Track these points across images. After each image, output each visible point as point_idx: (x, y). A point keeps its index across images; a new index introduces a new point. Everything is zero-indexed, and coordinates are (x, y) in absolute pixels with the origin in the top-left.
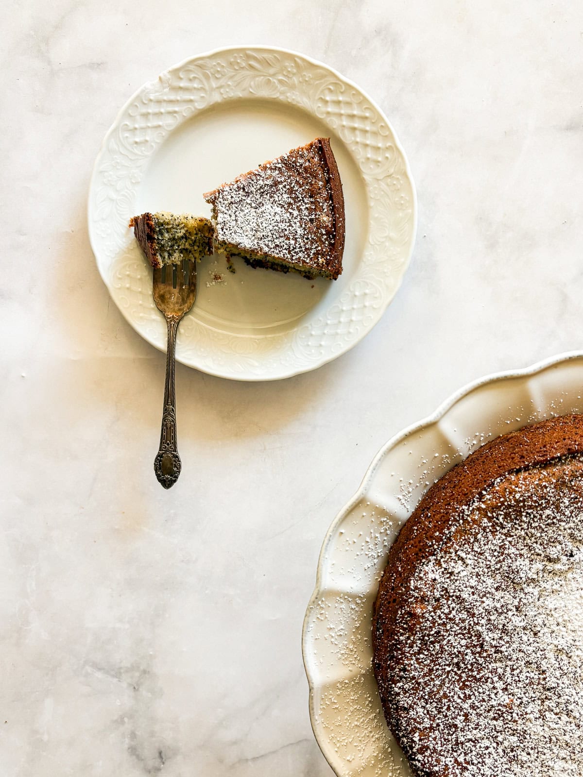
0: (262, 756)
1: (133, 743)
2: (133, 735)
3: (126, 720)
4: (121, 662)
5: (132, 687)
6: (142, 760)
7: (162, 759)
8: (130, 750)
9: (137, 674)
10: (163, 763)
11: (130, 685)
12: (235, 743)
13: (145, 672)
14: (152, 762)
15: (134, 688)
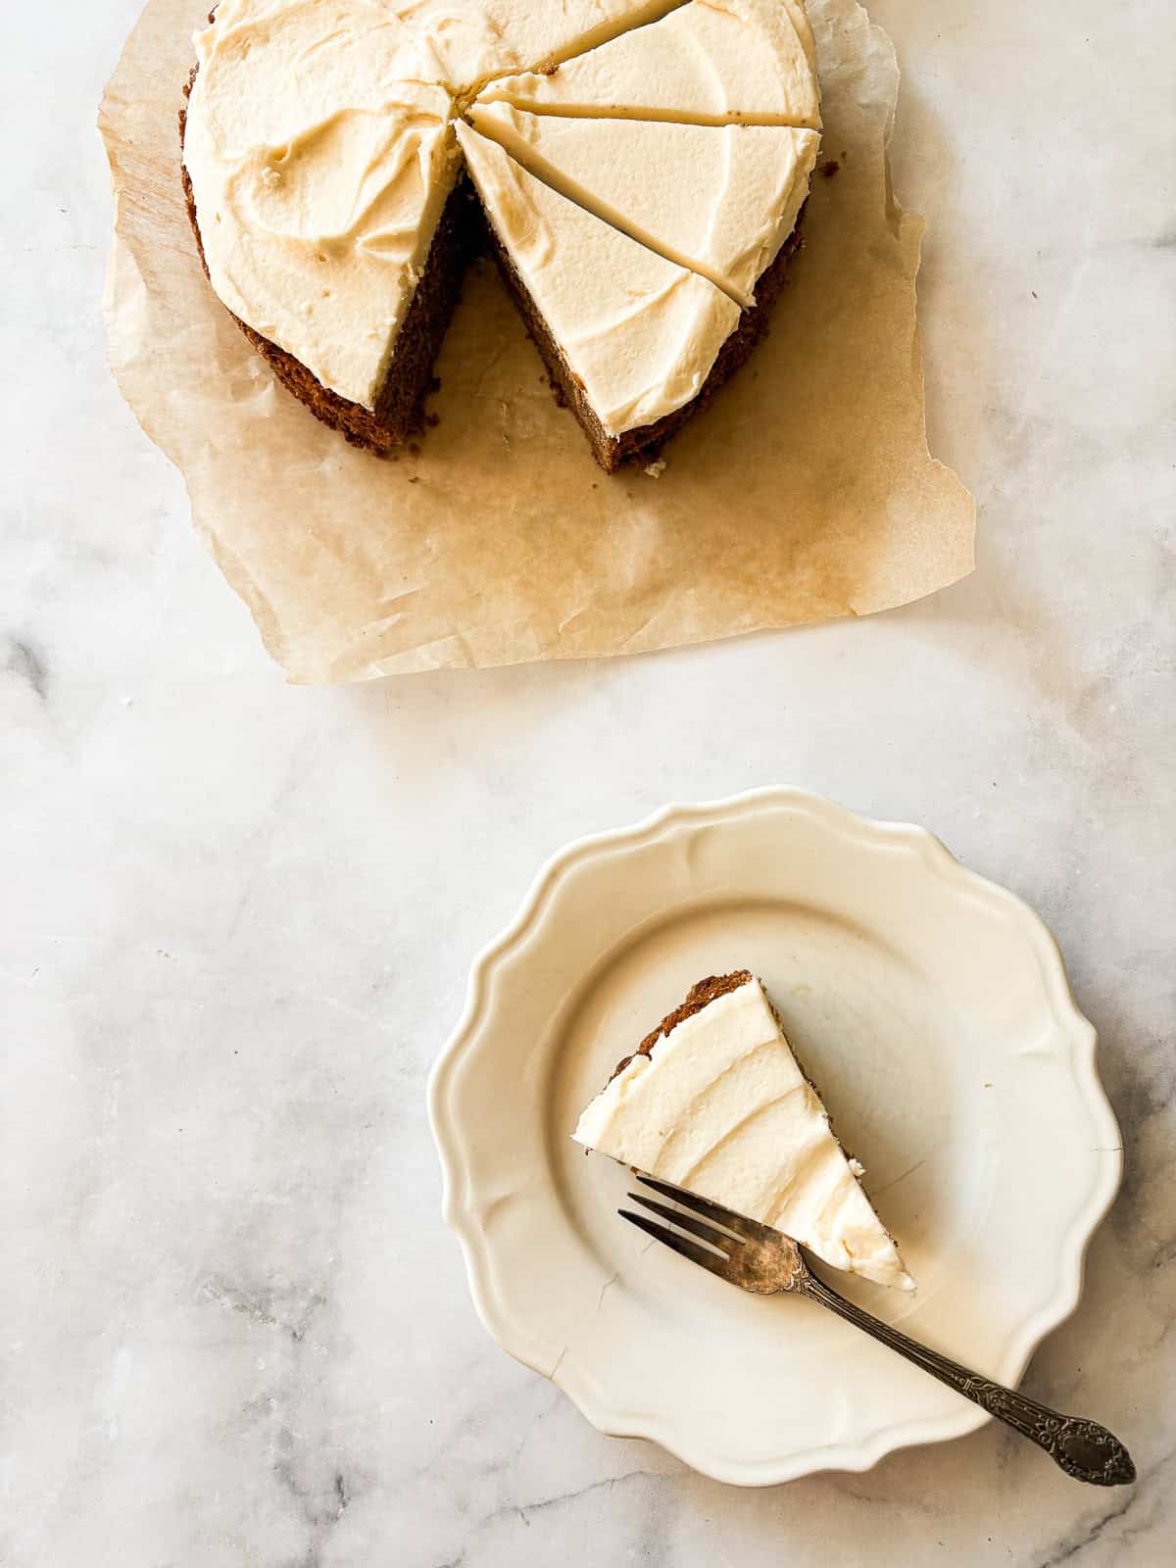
0: (549, 1503)
1: (283, 1455)
2: (286, 1439)
3: (274, 1403)
4: (271, 1277)
5: (291, 1332)
6: (302, 1494)
7: (343, 1493)
8: (278, 1470)
9: (302, 1304)
10: (344, 1505)
11: (286, 1327)
12: (493, 1469)
13: (318, 1300)
14: (319, 1503)
15: (295, 1334)
